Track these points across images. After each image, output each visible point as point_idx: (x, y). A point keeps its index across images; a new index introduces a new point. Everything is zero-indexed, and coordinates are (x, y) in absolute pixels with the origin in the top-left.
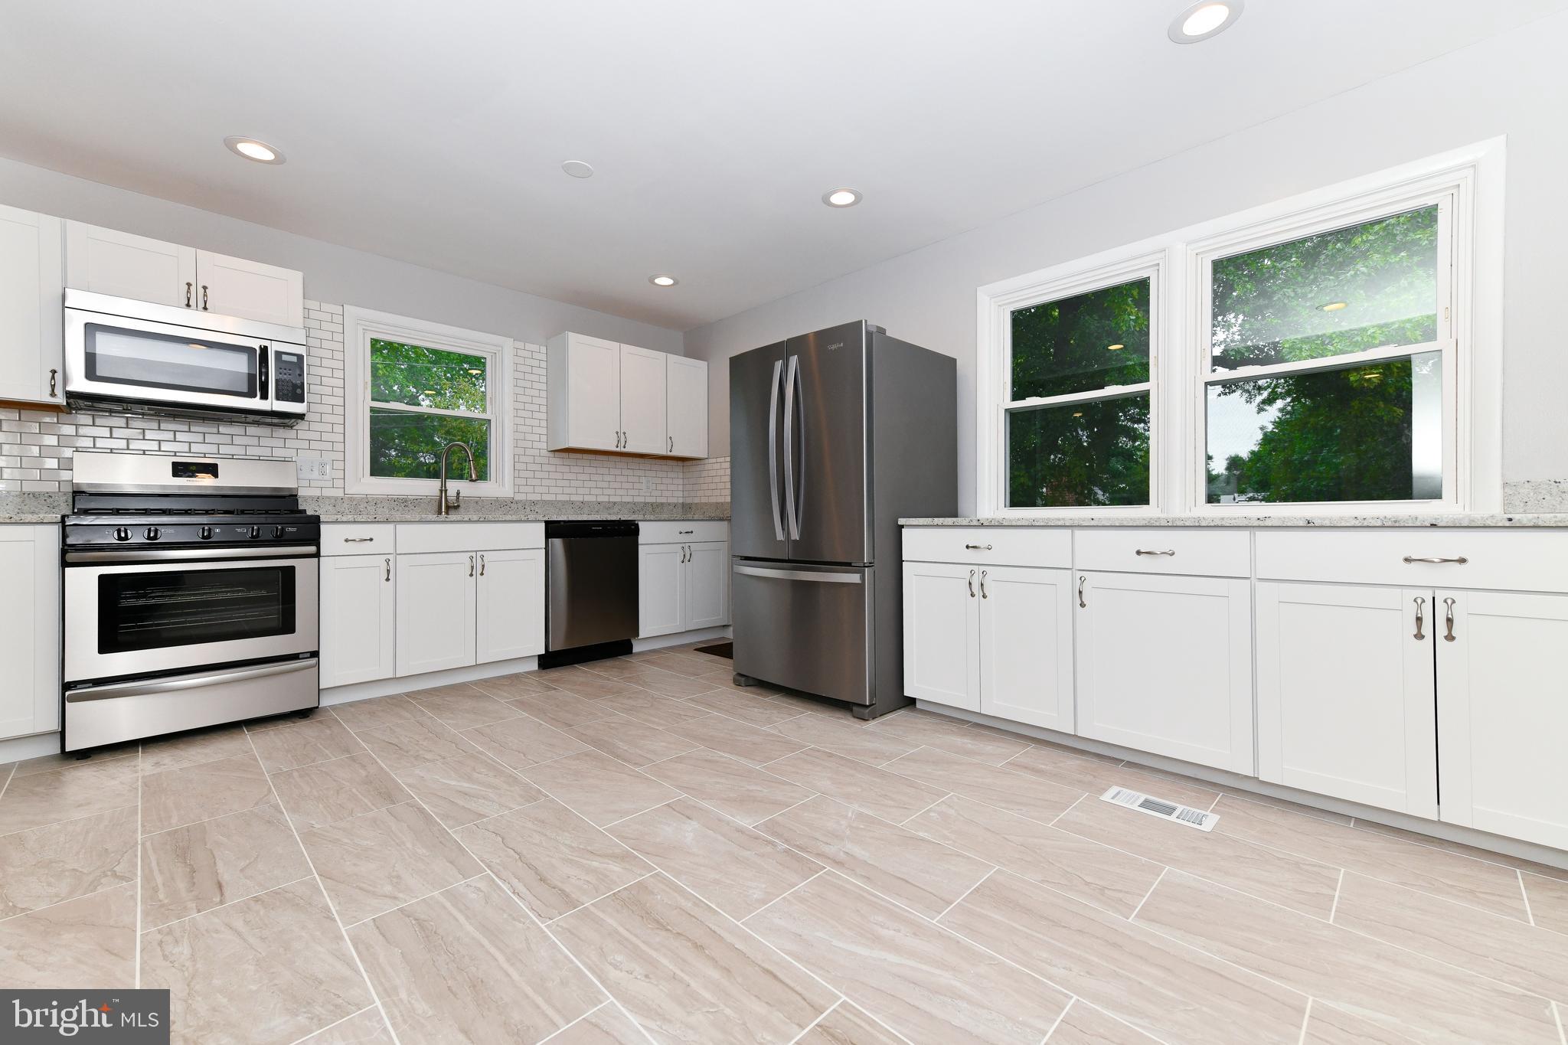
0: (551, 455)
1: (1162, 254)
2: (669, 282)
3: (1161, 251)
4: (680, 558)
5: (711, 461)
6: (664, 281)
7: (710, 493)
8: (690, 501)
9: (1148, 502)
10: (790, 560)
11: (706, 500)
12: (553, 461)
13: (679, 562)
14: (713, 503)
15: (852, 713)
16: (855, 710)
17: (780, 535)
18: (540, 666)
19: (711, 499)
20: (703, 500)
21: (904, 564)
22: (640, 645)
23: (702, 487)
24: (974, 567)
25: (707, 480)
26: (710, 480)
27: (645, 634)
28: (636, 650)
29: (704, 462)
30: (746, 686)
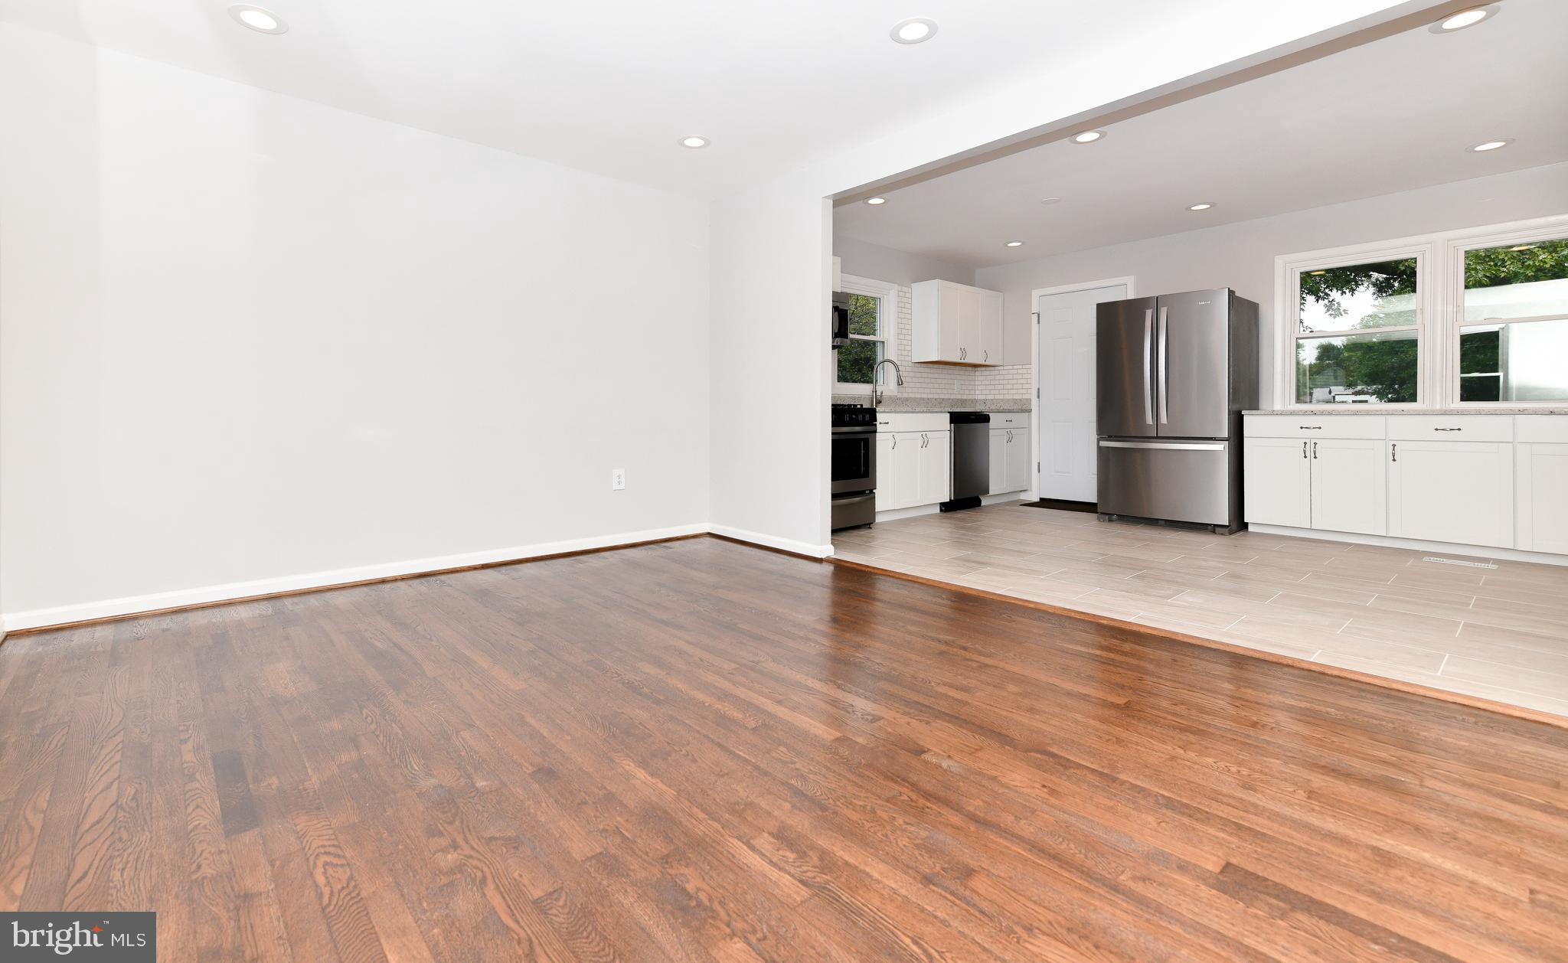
1: (1429, 245)
2: (1018, 245)
3: (1428, 243)
4: (1006, 439)
5: (1006, 368)
6: (1014, 244)
7: (1005, 392)
8: (983, 397)
9: (1415, 401)
10: (1157, 437)
11: (1001, 397)
12: (915, 369)
13: (1005, 442)
14: (1009, 400)
15: (1214, 532)
16: (1217, 529)
17: (1150, 421)
18: (941, 510)
19: (1007, 397)
20: (997, 397)
21: (1245, 439)
22: (984, 500)
23: (997, 387)
24: (1306, 440)
25: (1002, 382)
26: (1006, 382)
27: (991, 493)
28: (982, 504)
29: (998, 368)
30: (1110, 521)
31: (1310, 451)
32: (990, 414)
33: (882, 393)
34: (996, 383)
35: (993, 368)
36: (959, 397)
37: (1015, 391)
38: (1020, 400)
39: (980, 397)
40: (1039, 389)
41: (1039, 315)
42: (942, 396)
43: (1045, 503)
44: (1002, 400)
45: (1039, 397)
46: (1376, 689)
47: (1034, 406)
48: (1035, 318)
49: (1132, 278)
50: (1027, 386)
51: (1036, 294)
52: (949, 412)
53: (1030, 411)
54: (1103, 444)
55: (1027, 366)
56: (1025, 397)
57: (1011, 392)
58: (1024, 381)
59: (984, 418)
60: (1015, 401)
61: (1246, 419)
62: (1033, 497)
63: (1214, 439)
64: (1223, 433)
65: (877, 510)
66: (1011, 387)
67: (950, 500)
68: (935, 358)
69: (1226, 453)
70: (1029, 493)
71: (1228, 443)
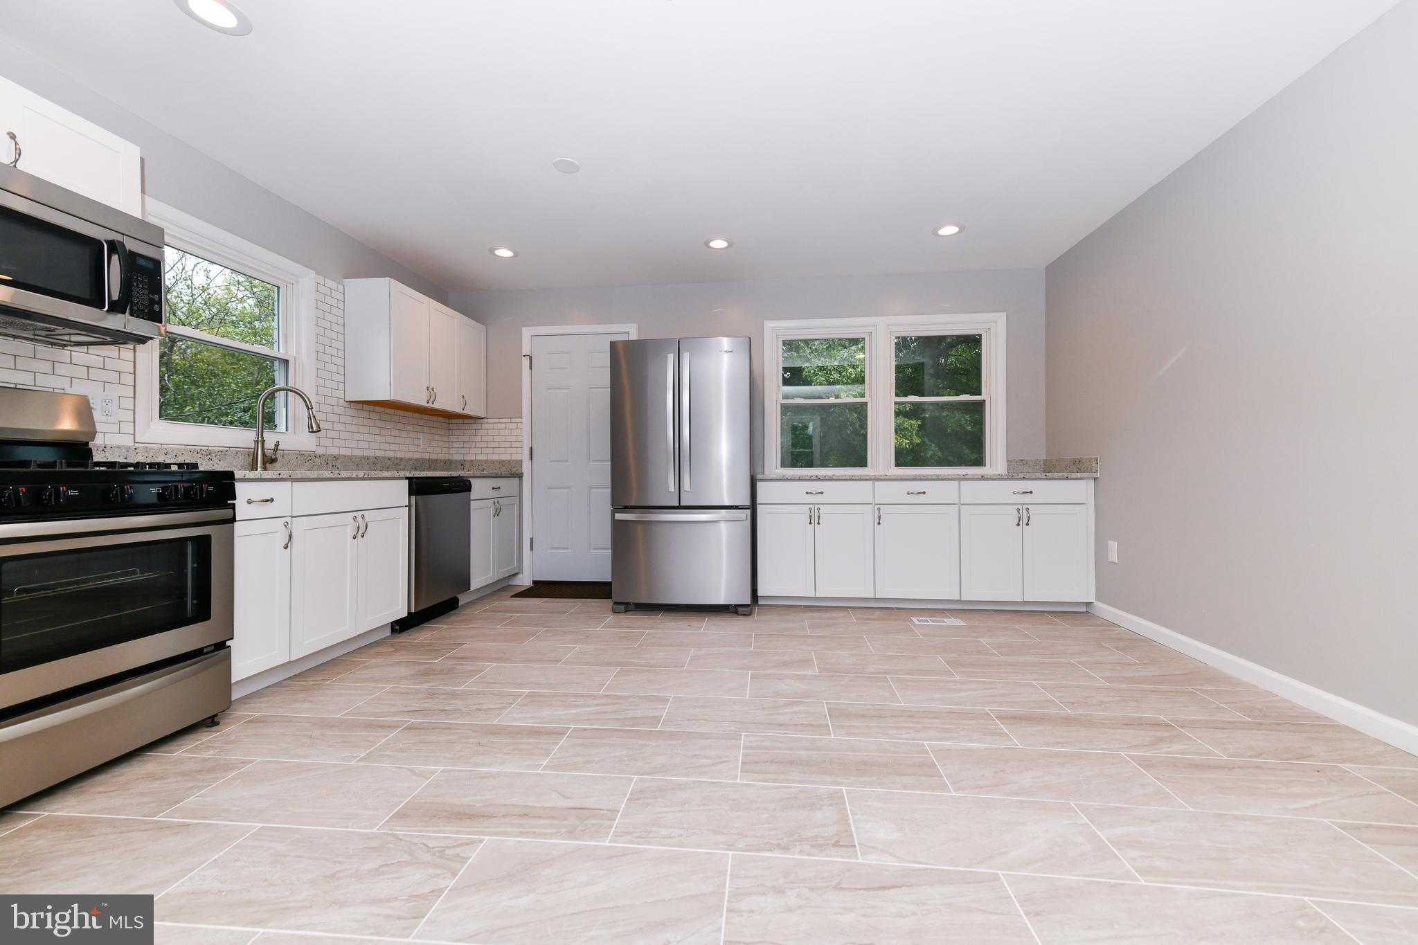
0: (348, 405)
1: (875, 328)
2: (508, 254)
3: (874, 326)
4: (492, 512)
5: (489, 421)
6: (504, 253)
7: (490, 451)
8: (460, 457)
9: (866, 466)
10: (680, 507)
11: (484, 457)
12: (350, 412)
13: (492, 516)
14: (494, 462)
15: (736, 613)
16: (742, 610)
17: (672, 487)
18: (393, 631)
19: (491, 457)
20: (480, 457)
21: (758, 506)
22: (463, 599)
23: (478, 445)
24: (812, 506)
25: (484, 438)
26: (490, 438)
27: (473, 587)
28: (460, 604)
29: (482, 421)
30: (626, 611)
31: (814, 519)
32: (472, 481)
33: (277, 445)
34: (478, 439)
35: (473, 421)
36: (426, 456)
37: (502, 451)
38: (509, 461)
39: (456, 457)
40: (531, 449)
41: (531, 358)
42: (399, 455)
43: (543, 589)
44: (486, 461)
45: (531, 459)
47: (526, 470)
48: (526, 362)
49: (635, 326)
50: (518, 445)
51: (527, 332)
52: (407, 478)
53: (520, 476)
54: (619, 516)
55: (517, 420)
56: (515, 457)
57: (497, 451)
58: (514, 438)
59: (462, 486)
60: (502, 463)
61: (760, 485)
62: (525, 581)
63: (737, 508)
64: (746, 501)
65: (233, 681)
66: (496, 445)
67: (409, 613)
68: (383, 396)
69: (748, 522)
70: (520, 576)
71: (748, 512)
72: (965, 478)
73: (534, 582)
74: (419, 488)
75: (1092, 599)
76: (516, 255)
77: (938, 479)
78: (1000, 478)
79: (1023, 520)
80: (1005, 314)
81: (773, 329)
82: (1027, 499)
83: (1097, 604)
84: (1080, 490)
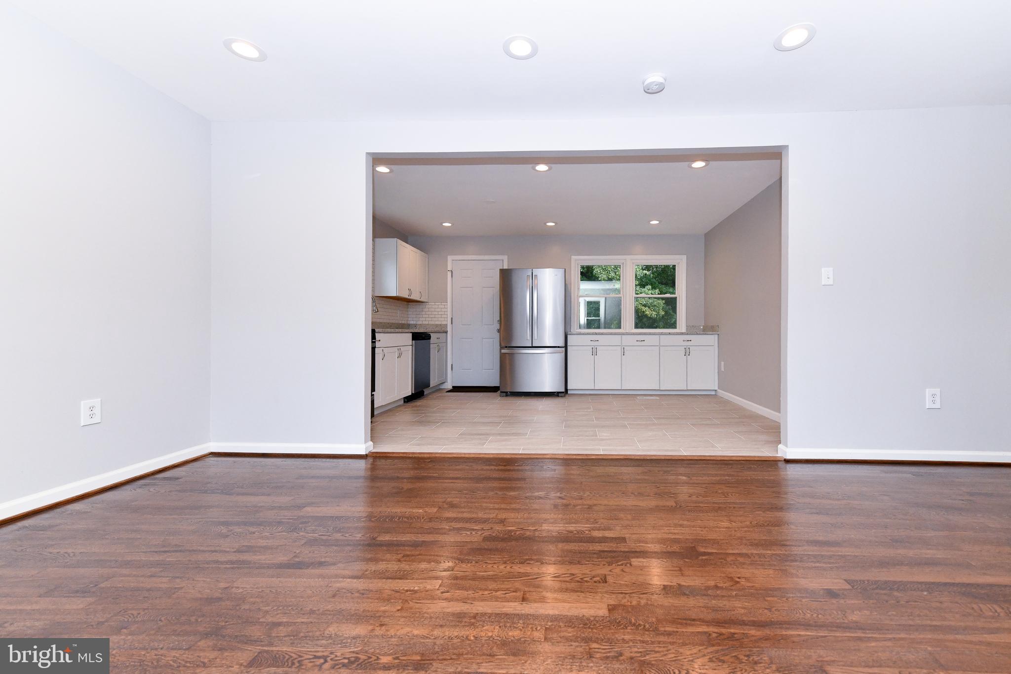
2: (449, 225)
3: (625, 260)
4: (437, 349)
5: (429, 303)
6: (447, 224)
7: (430, 319)
8: (414, 323)
9: (620, 328)
10: (532, 347)
11: (427, 323)
13: (437, 352)
14: (432, 325)
15: (558, 396)
16: (560, 395)
17: (529, 337)
18: (404, 402)
19: (431, 323)
20: (424, 323)
21: (568, 347)
22: (426, 392)
23: (424, 316)
24: (593, 347)
25: (428, 313)
26: (430, 313)
27: (431, 386)
28: (425, 394)
29: (425, 304)
30: (507, 396)
31: (594, 352)
32: (431, 334)
34: (424, 313)
35: (421, 304)
37: (436, 319)
38: (440, 325)
39: (412, 322)
40: (452, 318)
41: (452, 272)
43: (456, 389)
44: (428, 324)
45: (452, 323)
46: (714, 462)
47: (449, 329)
48: (449, 274)
49: (506, 257)
50: (445, 316)
51: (450, 258)
52: (411, 333)
53: (446, 332)
54: (503, 351)
55: (444, 304)
56: (443, 323)
57: (434, 319)
58: (443, 313)
59: (428, 336)
60: (437, 326)
61: (569, 336)
62: (449, 386)
63: (559, 347)
64: (562, 344)
65: (375, 407)
66: (433, 316)
67: (412, 393)
68: (394, 294)
69: (563, 354)
70: (446, 383)
71: (564, 349)
72: (662, 334)
73: (453, 387)
74: (416, 337)
75: (716, 388)
76: (453, 224)
77: (650, 334)
78: (682, 334)
79: (687, 352)
80: (686, 256)
81: (576, 260)
82: (689, 343)
83: (718, 390)
84: (711, 339)
